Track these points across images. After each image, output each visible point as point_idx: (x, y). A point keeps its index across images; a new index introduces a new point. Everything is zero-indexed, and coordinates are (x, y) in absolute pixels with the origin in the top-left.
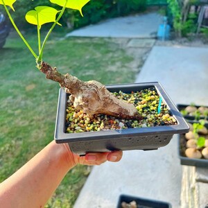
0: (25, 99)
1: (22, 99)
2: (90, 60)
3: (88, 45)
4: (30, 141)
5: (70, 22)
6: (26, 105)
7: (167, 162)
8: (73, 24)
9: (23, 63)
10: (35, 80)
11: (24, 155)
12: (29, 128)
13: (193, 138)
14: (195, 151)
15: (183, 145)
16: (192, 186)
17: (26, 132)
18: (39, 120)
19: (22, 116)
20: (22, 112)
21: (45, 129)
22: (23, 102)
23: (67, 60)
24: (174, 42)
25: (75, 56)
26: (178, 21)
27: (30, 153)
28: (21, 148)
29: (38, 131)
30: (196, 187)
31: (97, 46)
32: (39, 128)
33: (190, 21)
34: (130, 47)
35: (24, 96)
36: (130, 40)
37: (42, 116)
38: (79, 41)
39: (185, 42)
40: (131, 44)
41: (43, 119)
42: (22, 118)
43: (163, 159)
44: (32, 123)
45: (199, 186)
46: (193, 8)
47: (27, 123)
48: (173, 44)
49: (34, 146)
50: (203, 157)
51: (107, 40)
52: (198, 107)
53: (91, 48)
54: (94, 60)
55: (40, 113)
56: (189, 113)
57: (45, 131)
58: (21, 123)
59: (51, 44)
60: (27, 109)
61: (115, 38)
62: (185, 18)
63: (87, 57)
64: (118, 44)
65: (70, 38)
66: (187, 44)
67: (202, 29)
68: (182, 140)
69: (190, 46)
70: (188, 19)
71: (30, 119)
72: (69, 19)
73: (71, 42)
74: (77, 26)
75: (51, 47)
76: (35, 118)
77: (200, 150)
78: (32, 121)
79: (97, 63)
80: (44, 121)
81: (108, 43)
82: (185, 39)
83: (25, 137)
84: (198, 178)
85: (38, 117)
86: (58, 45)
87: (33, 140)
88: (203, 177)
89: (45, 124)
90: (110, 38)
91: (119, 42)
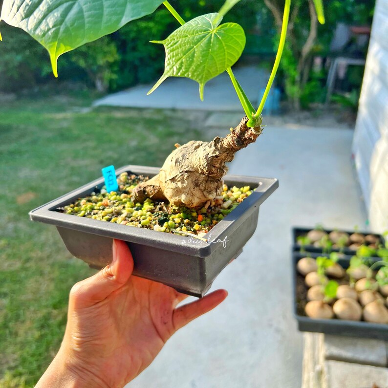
0: (16, 220)
1: (10, 220)
2: (138, 149)
3: (134, 121)
4: (23, 298)
5: (102, 79)
6: (16, 230)
7: (278, 331)
8: (106, 83)
9: (12, 153)
10: (34, 184)
11: (11, 324)
12: (23, 275)
13: (319, 284)
14: (323, 305)
15: (302, 297)
16: (318, 368)
17: (15, 282)
18: (41, 259)
19: (9, 251)
20: (9, 244)
21: (52, 276)
22: (11, 226)
23: (95, 148)
24: (287, 118)
25: (110, 141)
26: (294, 83)
27: (23, 322)
28: (5, 311)
29: (41, 279)
30: (325, 370)
31: (150, 124)
32: (42, 274)
33: (313, 83)
34: (211, 127)
35: (12, 214)
36: (209, 114)
37: (47, 250)
38: (118, 115)
39: (306, 118)
40: (211, 121)
41: (49, 257)
42: (9, 256)
43: (270, 326)
44: (28, 265)
45: (329, 368)
46: (318, 61)
47: (18, 265)
48: (286, 122)
49: (32, 308)
50: (335, 317)
51: (169, 114)
52: (328, 232)
53: (139, 128)
54: (145, 149)
55: (43, 245)
56: (313, 243)
57: (52, 280)
58: (6, 264)
59: (65, 119)
60: (18, 237)
61: (184, 111)
62: (306, 77)
63: (134, 143)
64: (188, 122)
65: (100, 109)
66: (308, 122)
67: (335, 98)
68: (301, 288)
69: (315, 126)
70: (310, 80)
71: (24, 257)
72: (99, 75)
73: (103, 116)
74: (115, 86)
75: (65, 124)
76: (33, 255)
77: (331, 304)
78: (28, 260)
79: (150, 154)
80: (51, 261)
81: (171, 118)
82: (306, 114)
83: (13, 292)
84: (328, 353)
85: (40, 254)
86: (80, 120)
87: (30, 296)
88: (335, 351)
89: (53, 265)
90: (174, 110)
91: (191, 117)
